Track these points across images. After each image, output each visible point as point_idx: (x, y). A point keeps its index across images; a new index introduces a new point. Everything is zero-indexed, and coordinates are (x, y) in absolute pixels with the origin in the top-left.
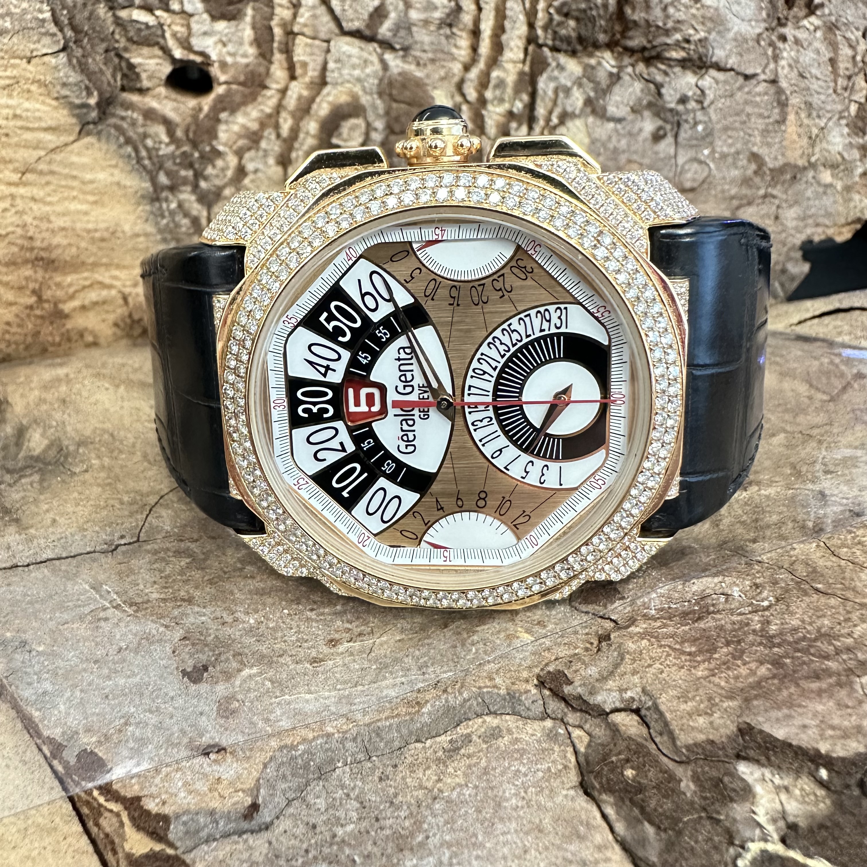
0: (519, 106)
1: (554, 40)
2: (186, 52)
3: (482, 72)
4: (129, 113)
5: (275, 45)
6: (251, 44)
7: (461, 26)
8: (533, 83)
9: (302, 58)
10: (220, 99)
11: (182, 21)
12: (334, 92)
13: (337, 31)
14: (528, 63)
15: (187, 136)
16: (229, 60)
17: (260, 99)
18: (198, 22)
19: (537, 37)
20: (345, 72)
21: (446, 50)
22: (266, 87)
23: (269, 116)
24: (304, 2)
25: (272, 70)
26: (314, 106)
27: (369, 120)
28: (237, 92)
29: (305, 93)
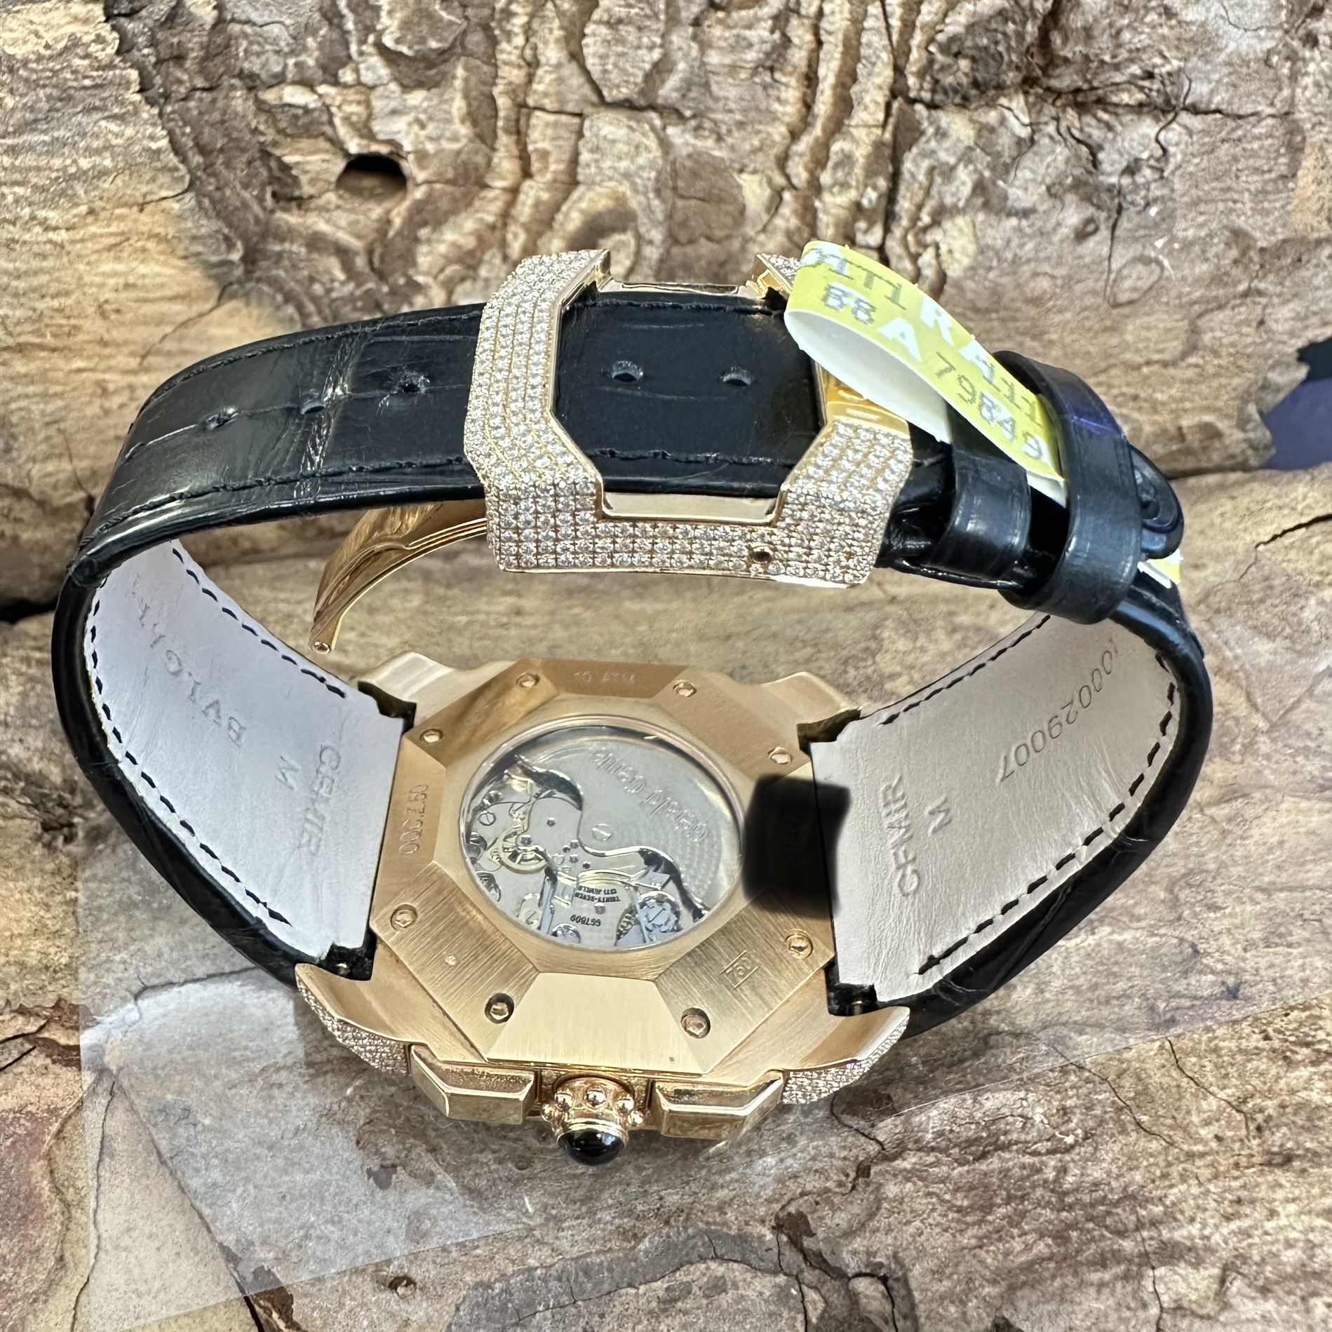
0: (871, 197)
1: (934, 91)
2: (364, 142)
3: (817, 139)
4: (287, 245)
5: (500, 123)
6: (463, 122)
7: (789, 69)
8: (896, 160)
9: (540, 145)
10: (419, 207)
11: (358, 97)
12: (590, 195)
13: (594, 98)
14: (890, 128)
15: (371, 262)
16: (430, 147)
17: (477, 204)
18: (381, 97)
19: (908, 88)
20: (606, 164)
21: (763, 106)
22: (486, 186)
23: (493, 227)
24: (543, 59)
25: (495, 160)
26: (559, 217)
27: (642, 230)
28: (444, 194)
29: (545, 196)
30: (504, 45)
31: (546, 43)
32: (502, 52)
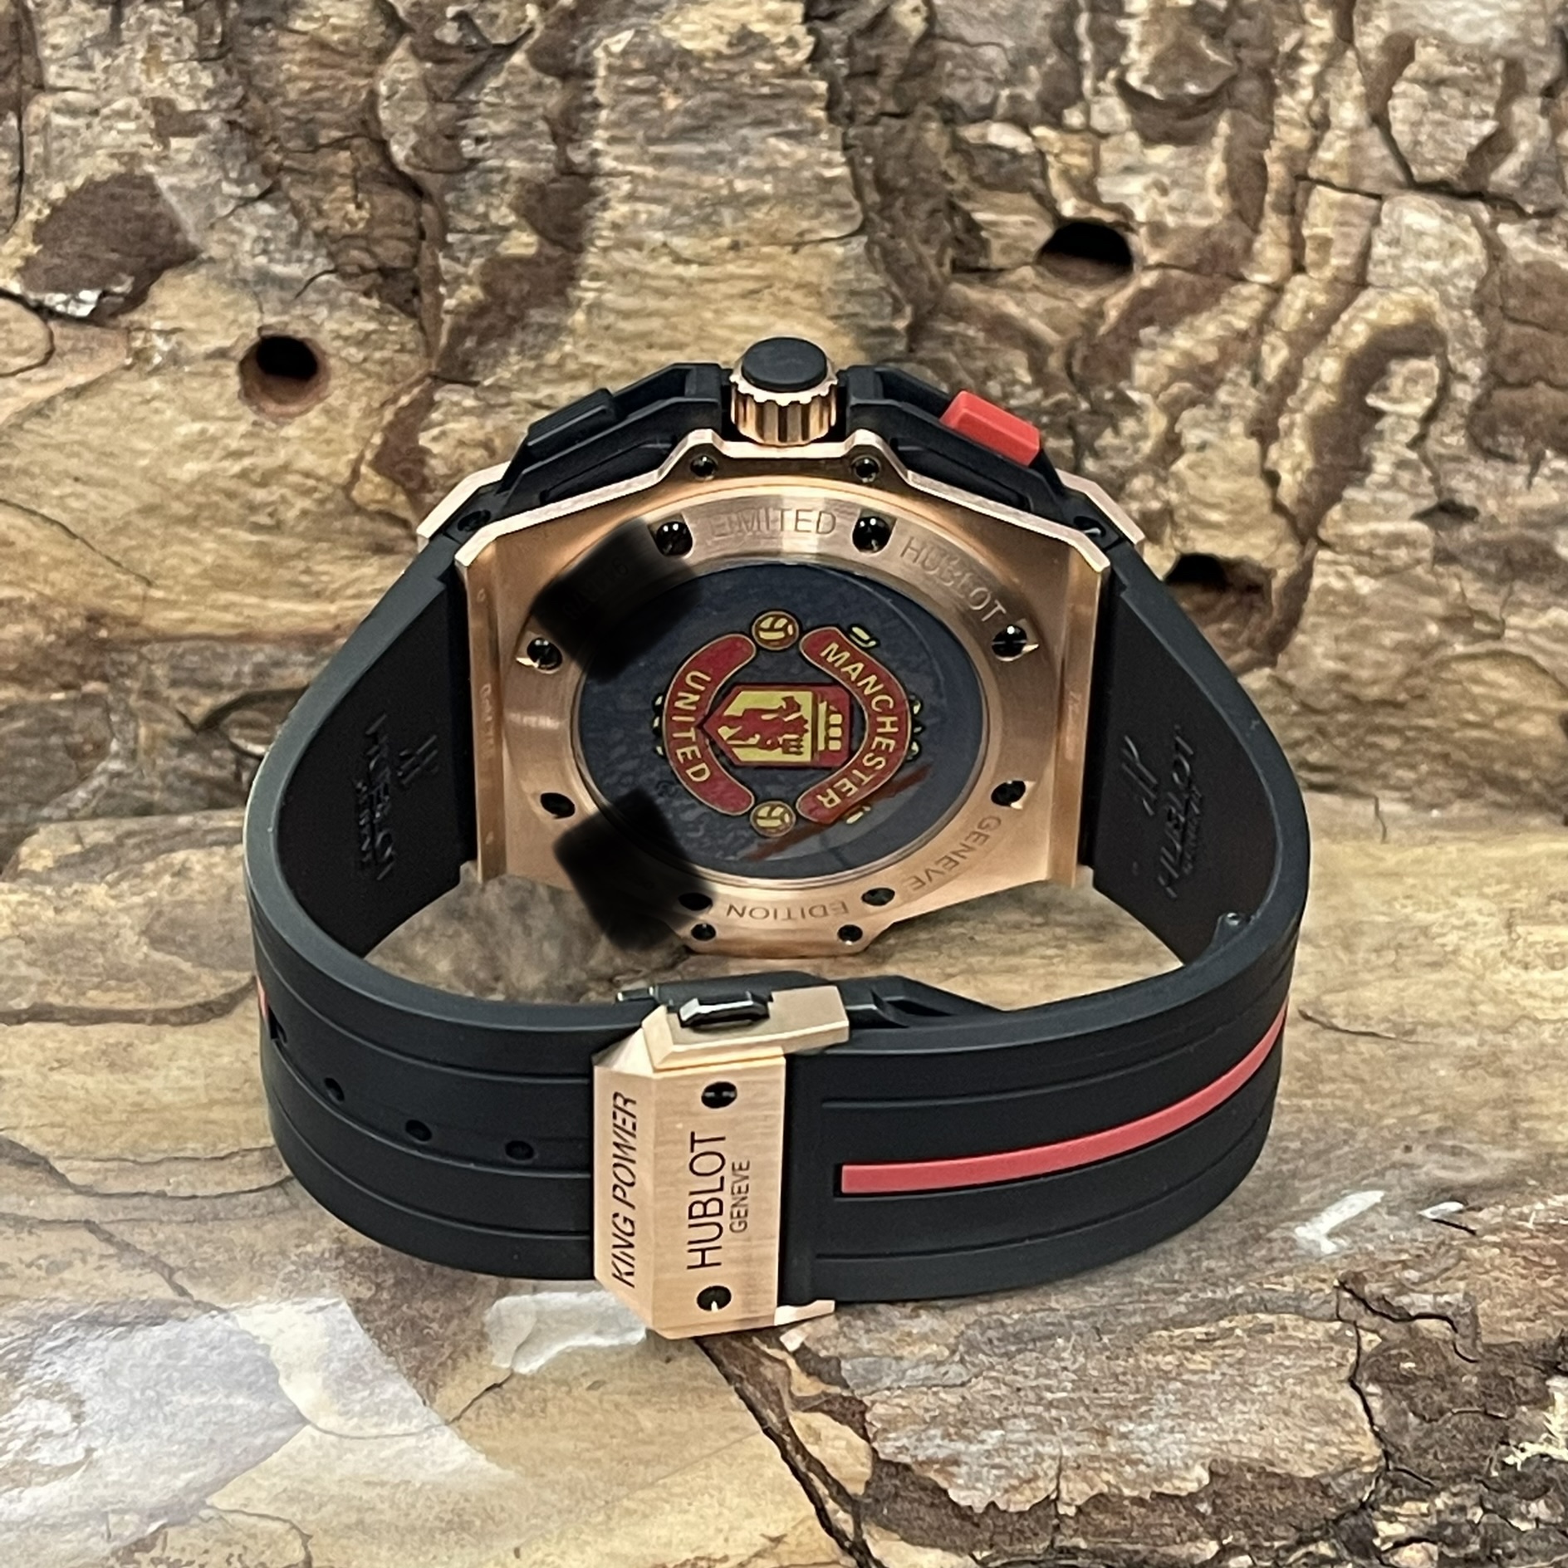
2: (1084, 204)
4: (961, 326)
5: (1269, 198)
6: (1219, 191)
9: (1320, 230)
10: (1145, 296)
11: (1084, 146)
12: (1383, 302)
13: (1399, 179)
15: (1068, 367)
16: (1171, 220)
17: (1225, 302)
18: (1117, 149)
20: (1408, 264)
22: (1241, 279)
23: (1243, 336)
24: (1333, 119)
25: (1257, 246)
26: (1337, 329)
27: (1452, 359)
28: (1179, 284)
29: (1320, 299)
30: (1286, 99)
31: (1341, 100)
32: (1281, 105)
